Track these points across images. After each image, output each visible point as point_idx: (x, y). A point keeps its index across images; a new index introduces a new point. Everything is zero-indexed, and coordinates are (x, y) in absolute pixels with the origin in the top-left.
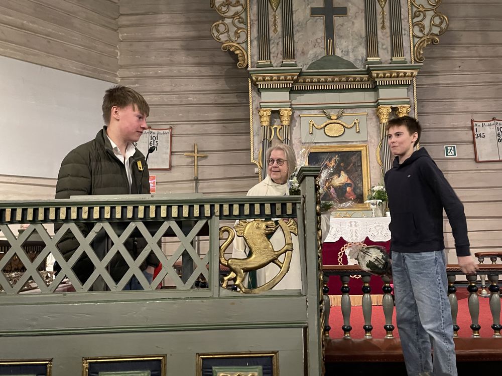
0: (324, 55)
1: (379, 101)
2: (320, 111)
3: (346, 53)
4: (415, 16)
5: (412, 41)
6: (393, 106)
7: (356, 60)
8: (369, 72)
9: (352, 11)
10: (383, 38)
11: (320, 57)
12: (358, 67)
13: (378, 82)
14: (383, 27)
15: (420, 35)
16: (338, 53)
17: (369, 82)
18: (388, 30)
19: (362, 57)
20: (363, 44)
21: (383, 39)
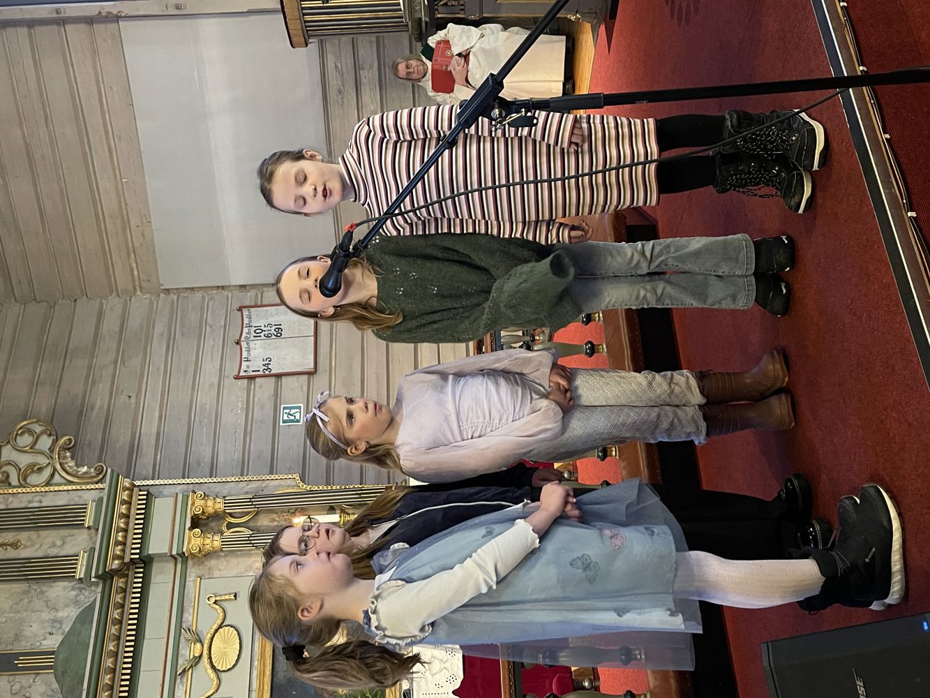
0: (53, 676)
1: (174, 552)
2: (178, 681)
3: (55, 624)
4: (6, 482)
5: (56, 488)
6: (188, 524)
7: (76, 602)
8: (107, 577)
10: (37, 546)
11: (55, 686)
12: (92, 599)
13: (132, 556)
14: (15, 545)
15: (47, 473)
17: (130, 573)
18: (23, 536)
19: (73, 589)
20: (44, 588)
21: (41, 545)
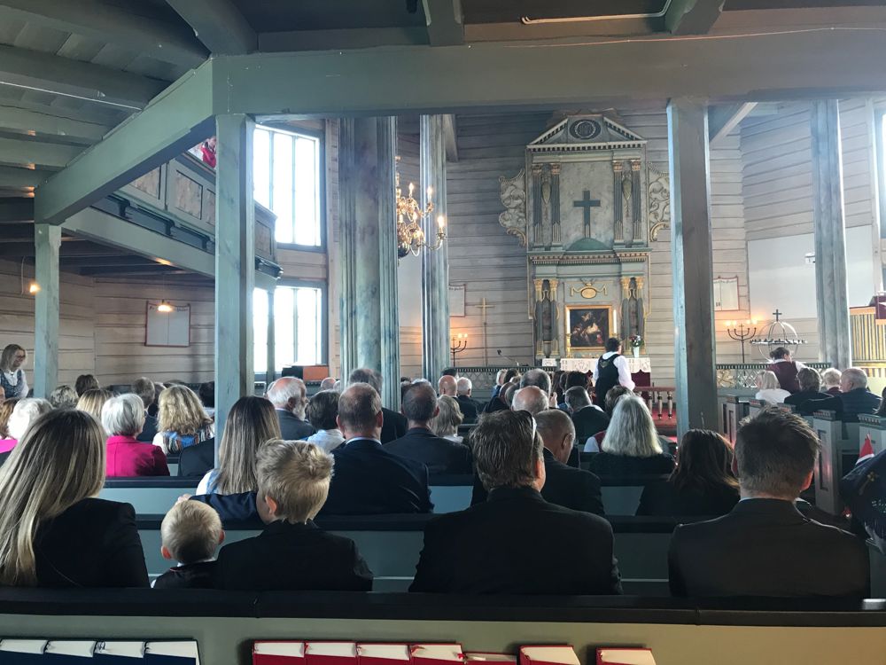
0: (582, 237)
1: (622, 272)
2: (579, 279)
3: (599, 235)
4: (651, 206)
5: (648, 226)
6: (633, 277)
7: (606, 242)
8: (614, 252)
9: (604, 202)
10: (626, 223)
11: (579, 240)
13: (621, 259)
14: (627, 216)
15: (654, 220)
16: (593, 236)
17: (615, 259)
18: (631, 218)
19: (611, 240)
20: (611, 229)
